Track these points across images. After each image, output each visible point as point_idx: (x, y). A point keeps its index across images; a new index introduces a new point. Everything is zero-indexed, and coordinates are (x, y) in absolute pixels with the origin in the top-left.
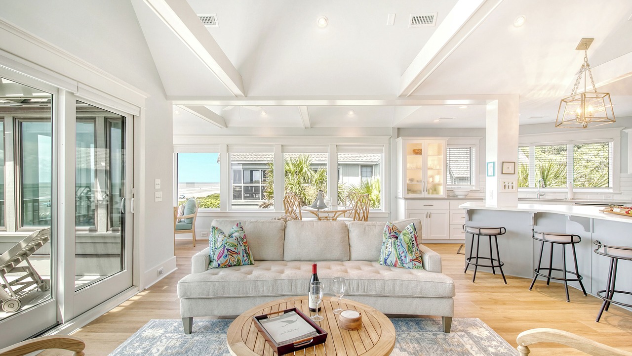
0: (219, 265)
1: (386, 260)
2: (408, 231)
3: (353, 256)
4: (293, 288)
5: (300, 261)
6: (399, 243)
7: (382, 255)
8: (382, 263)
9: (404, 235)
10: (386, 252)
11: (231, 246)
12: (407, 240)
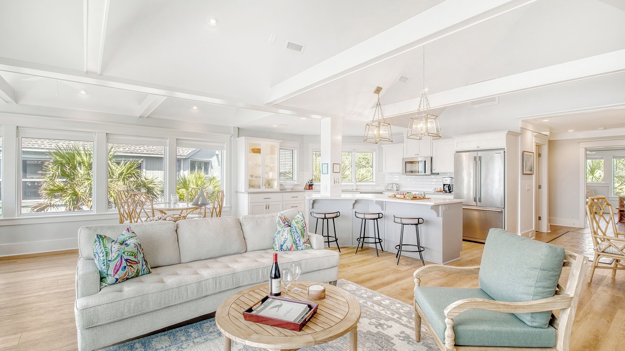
0: (117, 280)
1: (282, 246)
2: (299, 219)
3: (249, 248)
4: (217, 286)
5: (200, 260)
6: (294, 230)
7: (276, 242)
8: (277, 249)
9: (297, 223)
10: (282, 239)
11: (130, 255)
12: (300, 227)
